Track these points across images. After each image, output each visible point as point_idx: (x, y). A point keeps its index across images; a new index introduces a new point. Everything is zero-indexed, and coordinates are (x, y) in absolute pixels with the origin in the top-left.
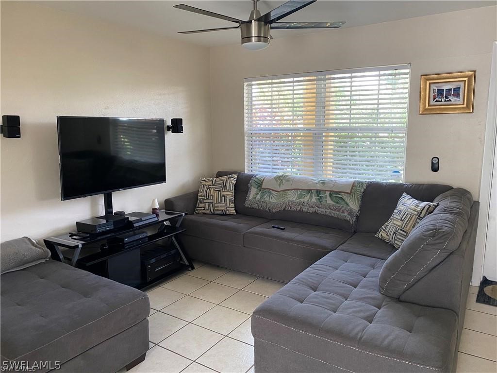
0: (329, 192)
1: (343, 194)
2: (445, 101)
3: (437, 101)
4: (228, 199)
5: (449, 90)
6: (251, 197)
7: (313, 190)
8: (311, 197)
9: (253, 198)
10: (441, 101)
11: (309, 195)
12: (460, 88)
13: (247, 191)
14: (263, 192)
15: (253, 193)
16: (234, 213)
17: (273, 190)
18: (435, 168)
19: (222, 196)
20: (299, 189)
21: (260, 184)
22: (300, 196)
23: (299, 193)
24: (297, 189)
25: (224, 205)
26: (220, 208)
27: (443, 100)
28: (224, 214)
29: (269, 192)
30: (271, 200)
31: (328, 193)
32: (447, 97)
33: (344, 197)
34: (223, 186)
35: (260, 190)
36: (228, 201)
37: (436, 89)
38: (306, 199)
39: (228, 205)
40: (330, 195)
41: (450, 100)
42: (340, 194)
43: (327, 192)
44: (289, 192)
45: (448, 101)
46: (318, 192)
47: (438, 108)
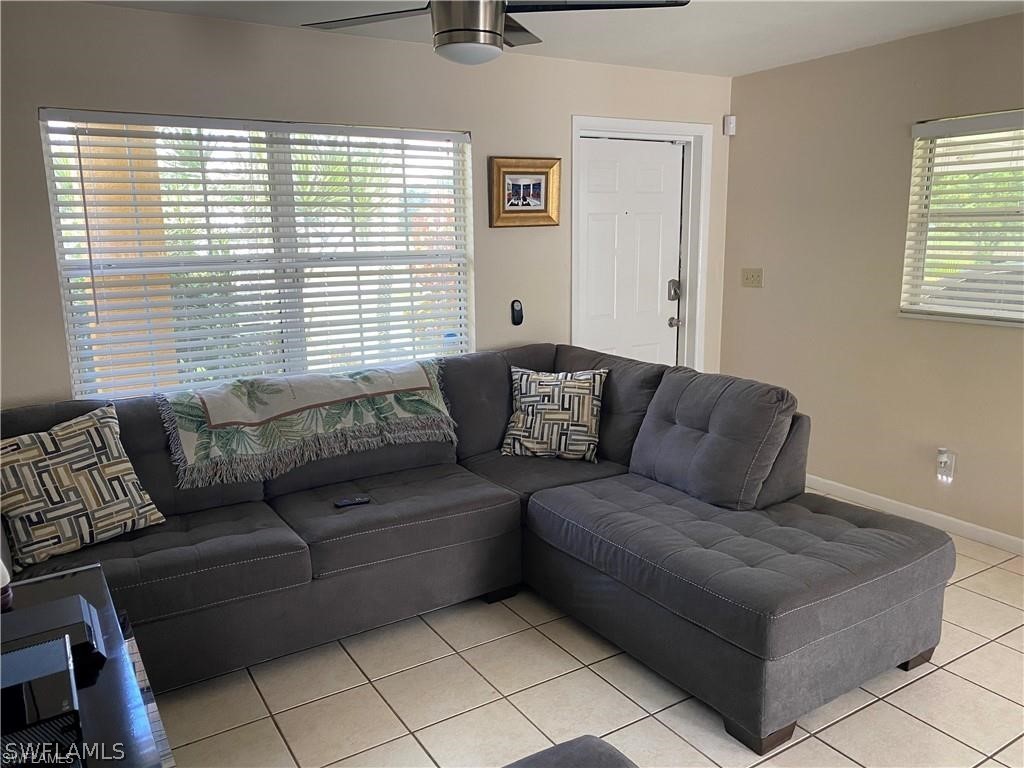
0: (392, 395)
1: (420, 392)
2: (523, 205)
3: (512, 205)
4: (130, 484)
5: (527, 187)
6: (191, 459)
7: (357, 398)
8: (358, 416)
9: (201, 459)
10: (517, 205)
11: (352, 410)
12: (539, 184)
13: (167, 446)
14: (219, 436)
15: (189, 446)
16: (159, 519)
17: (246, 425)
18: (517, 318)
19: (110, 480)
20: (322, 405)
21: (199, 415)
22: (331, 420)
23: (324, 413)
24: (317, 406)
25: (127, 505)
26: (115, 520)
27: (520, 204)
28: (133, 535)
29: (237, 431)
30: (250, 452)
31: (391, 398)
32: (525, 200)
33: (425, 398)
34: (97, 449)
35: (211, 433)
36: (133, 489)
37: (511, 183)
38: (347, 422)
39: (139, 501)
40: (398, 400)
41: (528, 204)
42: (414, 395)
43: (387, 396)
44: (295, 417)
45: (526, 205)
46: (371, 400)
47: (516, 217)
